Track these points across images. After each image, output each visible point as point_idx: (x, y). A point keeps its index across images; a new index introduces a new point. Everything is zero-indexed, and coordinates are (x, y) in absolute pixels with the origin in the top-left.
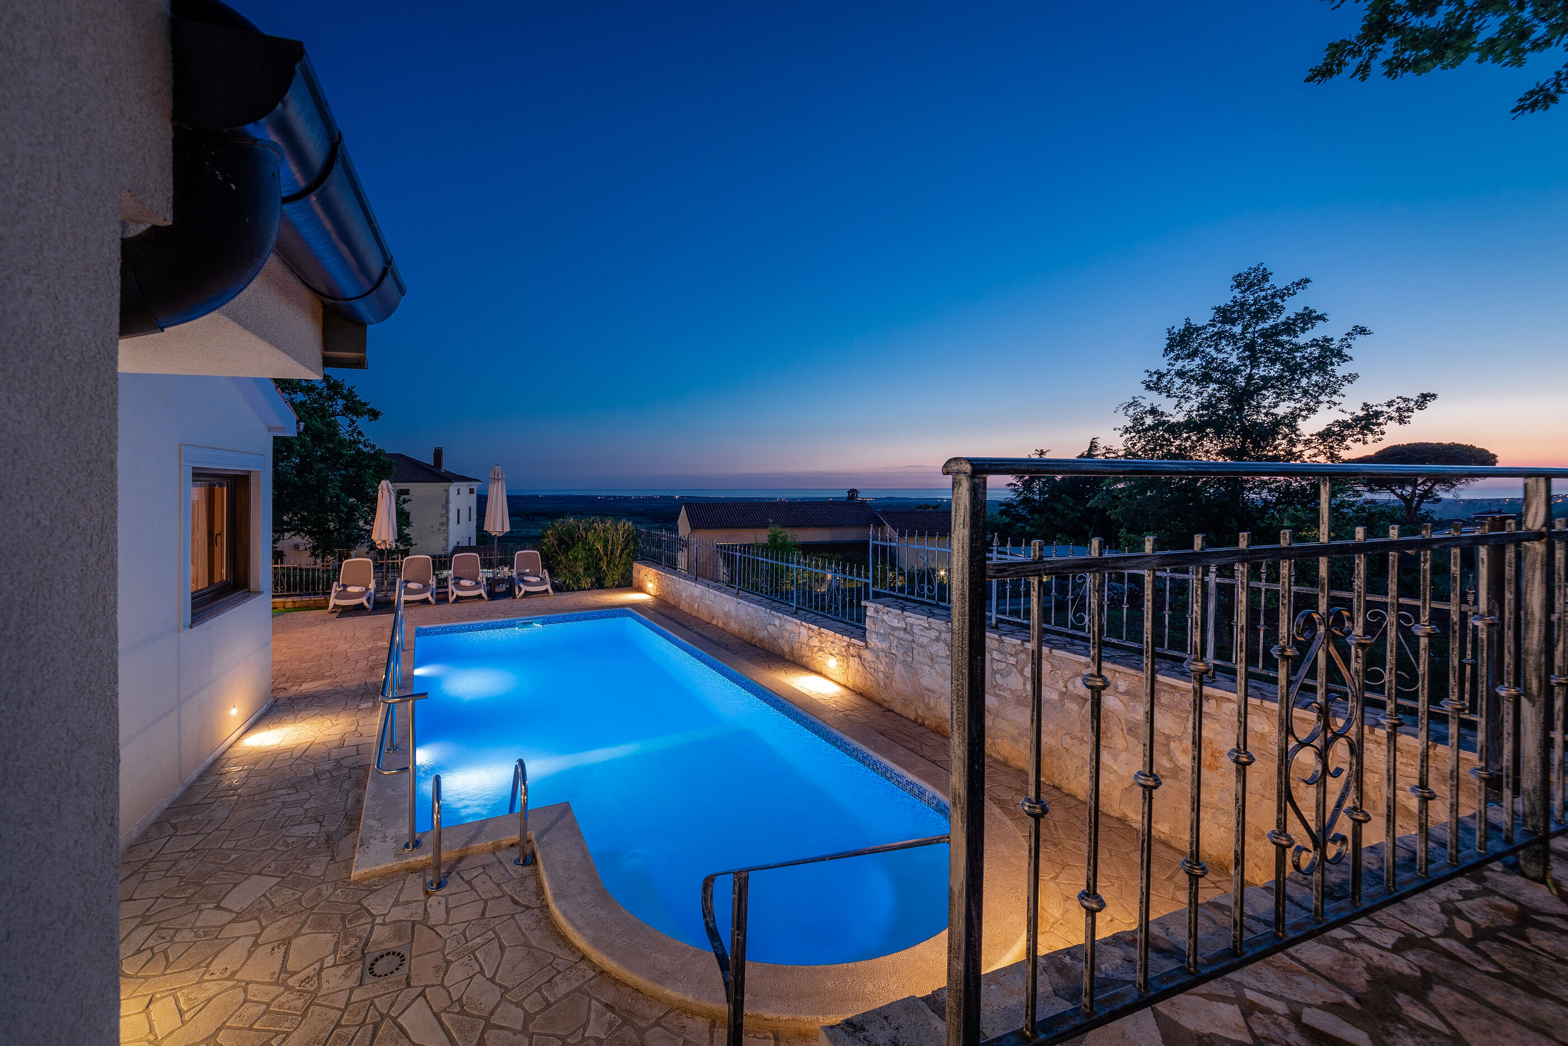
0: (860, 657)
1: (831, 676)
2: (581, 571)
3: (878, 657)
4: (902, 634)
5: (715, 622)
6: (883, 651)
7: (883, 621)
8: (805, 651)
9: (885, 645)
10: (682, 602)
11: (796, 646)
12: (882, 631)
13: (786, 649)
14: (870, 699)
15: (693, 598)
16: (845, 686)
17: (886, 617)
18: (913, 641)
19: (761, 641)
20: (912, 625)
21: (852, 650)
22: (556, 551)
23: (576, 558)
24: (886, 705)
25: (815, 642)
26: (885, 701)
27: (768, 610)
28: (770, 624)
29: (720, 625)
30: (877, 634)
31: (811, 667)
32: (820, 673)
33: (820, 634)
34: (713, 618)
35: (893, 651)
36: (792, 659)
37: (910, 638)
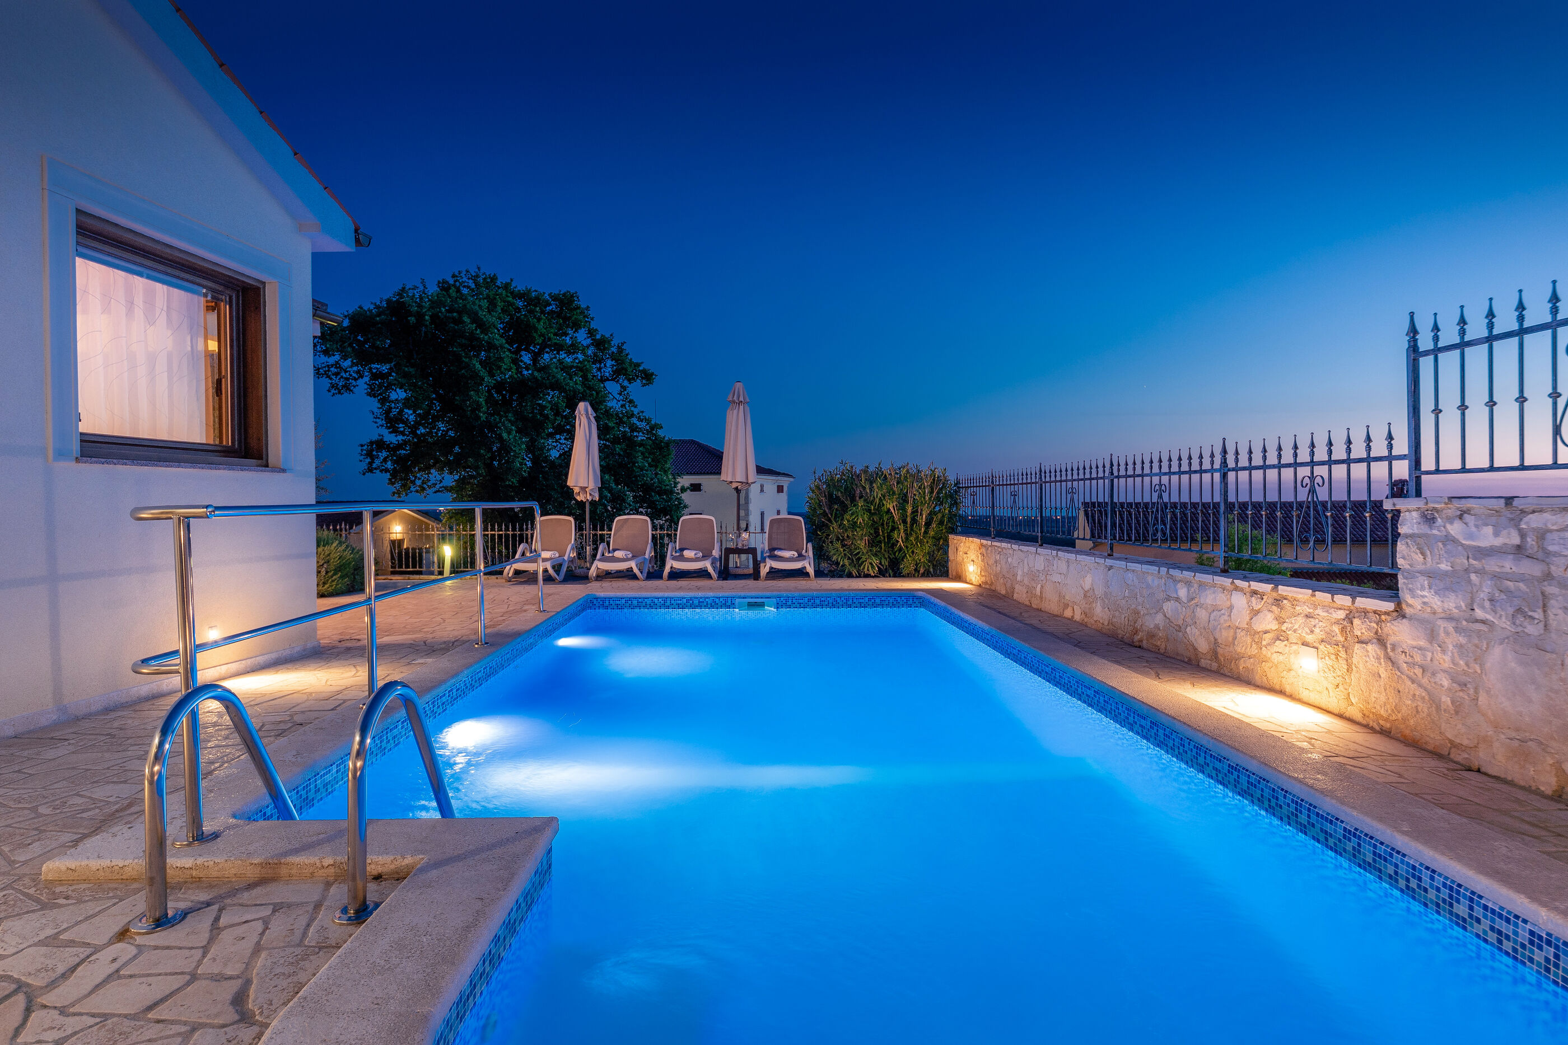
0: (1381, 641)
1: (1305, 695)
2: (862, 544)
3: (1432, 636)
4: (1508, 565)
5: (1068, 613)
6: (1450, 618)
7: (1448, 539)
8: (1244, 645)
9: (1453, 603)
10: (1017, 587)
11: (1224, 636)
12: (1444, 566)
13: (1203, 646)
14: (1413, 743)
15: (1033, 575)
16: (1340, 716)
17: (1455, 529)
18: (1548, 576)
19: (1151, 635)
20: (1542, 535)
21: (1360, 627)
22: (825, 514)
23: (854, 525)
24: (1460, 757)
25: (1267, 622)
26: (1453, 745)
27: (1164, 570)
28: (1168, 599)
29: (1078, 617)
30: (1431, 575)
31: (1258, 679)
32: (1281, 692)
33: (1278, 601)
34: (1066, 606)
35: (1479, 613)
36: (1215, 666)
37: (1534, 569)
